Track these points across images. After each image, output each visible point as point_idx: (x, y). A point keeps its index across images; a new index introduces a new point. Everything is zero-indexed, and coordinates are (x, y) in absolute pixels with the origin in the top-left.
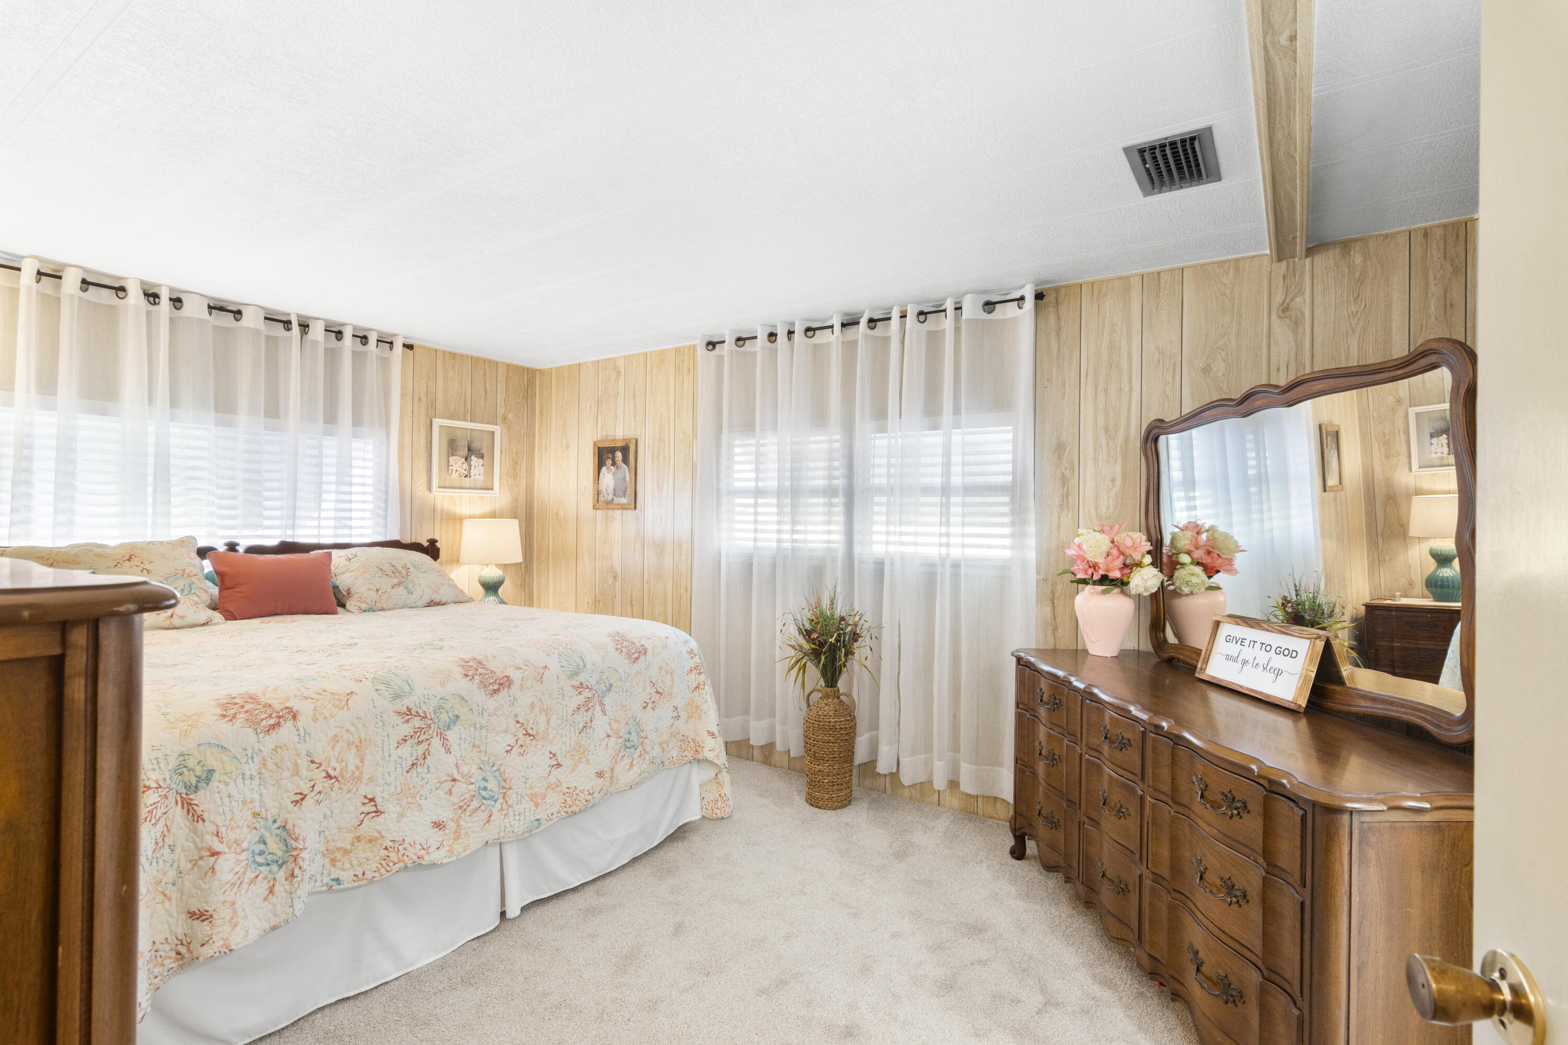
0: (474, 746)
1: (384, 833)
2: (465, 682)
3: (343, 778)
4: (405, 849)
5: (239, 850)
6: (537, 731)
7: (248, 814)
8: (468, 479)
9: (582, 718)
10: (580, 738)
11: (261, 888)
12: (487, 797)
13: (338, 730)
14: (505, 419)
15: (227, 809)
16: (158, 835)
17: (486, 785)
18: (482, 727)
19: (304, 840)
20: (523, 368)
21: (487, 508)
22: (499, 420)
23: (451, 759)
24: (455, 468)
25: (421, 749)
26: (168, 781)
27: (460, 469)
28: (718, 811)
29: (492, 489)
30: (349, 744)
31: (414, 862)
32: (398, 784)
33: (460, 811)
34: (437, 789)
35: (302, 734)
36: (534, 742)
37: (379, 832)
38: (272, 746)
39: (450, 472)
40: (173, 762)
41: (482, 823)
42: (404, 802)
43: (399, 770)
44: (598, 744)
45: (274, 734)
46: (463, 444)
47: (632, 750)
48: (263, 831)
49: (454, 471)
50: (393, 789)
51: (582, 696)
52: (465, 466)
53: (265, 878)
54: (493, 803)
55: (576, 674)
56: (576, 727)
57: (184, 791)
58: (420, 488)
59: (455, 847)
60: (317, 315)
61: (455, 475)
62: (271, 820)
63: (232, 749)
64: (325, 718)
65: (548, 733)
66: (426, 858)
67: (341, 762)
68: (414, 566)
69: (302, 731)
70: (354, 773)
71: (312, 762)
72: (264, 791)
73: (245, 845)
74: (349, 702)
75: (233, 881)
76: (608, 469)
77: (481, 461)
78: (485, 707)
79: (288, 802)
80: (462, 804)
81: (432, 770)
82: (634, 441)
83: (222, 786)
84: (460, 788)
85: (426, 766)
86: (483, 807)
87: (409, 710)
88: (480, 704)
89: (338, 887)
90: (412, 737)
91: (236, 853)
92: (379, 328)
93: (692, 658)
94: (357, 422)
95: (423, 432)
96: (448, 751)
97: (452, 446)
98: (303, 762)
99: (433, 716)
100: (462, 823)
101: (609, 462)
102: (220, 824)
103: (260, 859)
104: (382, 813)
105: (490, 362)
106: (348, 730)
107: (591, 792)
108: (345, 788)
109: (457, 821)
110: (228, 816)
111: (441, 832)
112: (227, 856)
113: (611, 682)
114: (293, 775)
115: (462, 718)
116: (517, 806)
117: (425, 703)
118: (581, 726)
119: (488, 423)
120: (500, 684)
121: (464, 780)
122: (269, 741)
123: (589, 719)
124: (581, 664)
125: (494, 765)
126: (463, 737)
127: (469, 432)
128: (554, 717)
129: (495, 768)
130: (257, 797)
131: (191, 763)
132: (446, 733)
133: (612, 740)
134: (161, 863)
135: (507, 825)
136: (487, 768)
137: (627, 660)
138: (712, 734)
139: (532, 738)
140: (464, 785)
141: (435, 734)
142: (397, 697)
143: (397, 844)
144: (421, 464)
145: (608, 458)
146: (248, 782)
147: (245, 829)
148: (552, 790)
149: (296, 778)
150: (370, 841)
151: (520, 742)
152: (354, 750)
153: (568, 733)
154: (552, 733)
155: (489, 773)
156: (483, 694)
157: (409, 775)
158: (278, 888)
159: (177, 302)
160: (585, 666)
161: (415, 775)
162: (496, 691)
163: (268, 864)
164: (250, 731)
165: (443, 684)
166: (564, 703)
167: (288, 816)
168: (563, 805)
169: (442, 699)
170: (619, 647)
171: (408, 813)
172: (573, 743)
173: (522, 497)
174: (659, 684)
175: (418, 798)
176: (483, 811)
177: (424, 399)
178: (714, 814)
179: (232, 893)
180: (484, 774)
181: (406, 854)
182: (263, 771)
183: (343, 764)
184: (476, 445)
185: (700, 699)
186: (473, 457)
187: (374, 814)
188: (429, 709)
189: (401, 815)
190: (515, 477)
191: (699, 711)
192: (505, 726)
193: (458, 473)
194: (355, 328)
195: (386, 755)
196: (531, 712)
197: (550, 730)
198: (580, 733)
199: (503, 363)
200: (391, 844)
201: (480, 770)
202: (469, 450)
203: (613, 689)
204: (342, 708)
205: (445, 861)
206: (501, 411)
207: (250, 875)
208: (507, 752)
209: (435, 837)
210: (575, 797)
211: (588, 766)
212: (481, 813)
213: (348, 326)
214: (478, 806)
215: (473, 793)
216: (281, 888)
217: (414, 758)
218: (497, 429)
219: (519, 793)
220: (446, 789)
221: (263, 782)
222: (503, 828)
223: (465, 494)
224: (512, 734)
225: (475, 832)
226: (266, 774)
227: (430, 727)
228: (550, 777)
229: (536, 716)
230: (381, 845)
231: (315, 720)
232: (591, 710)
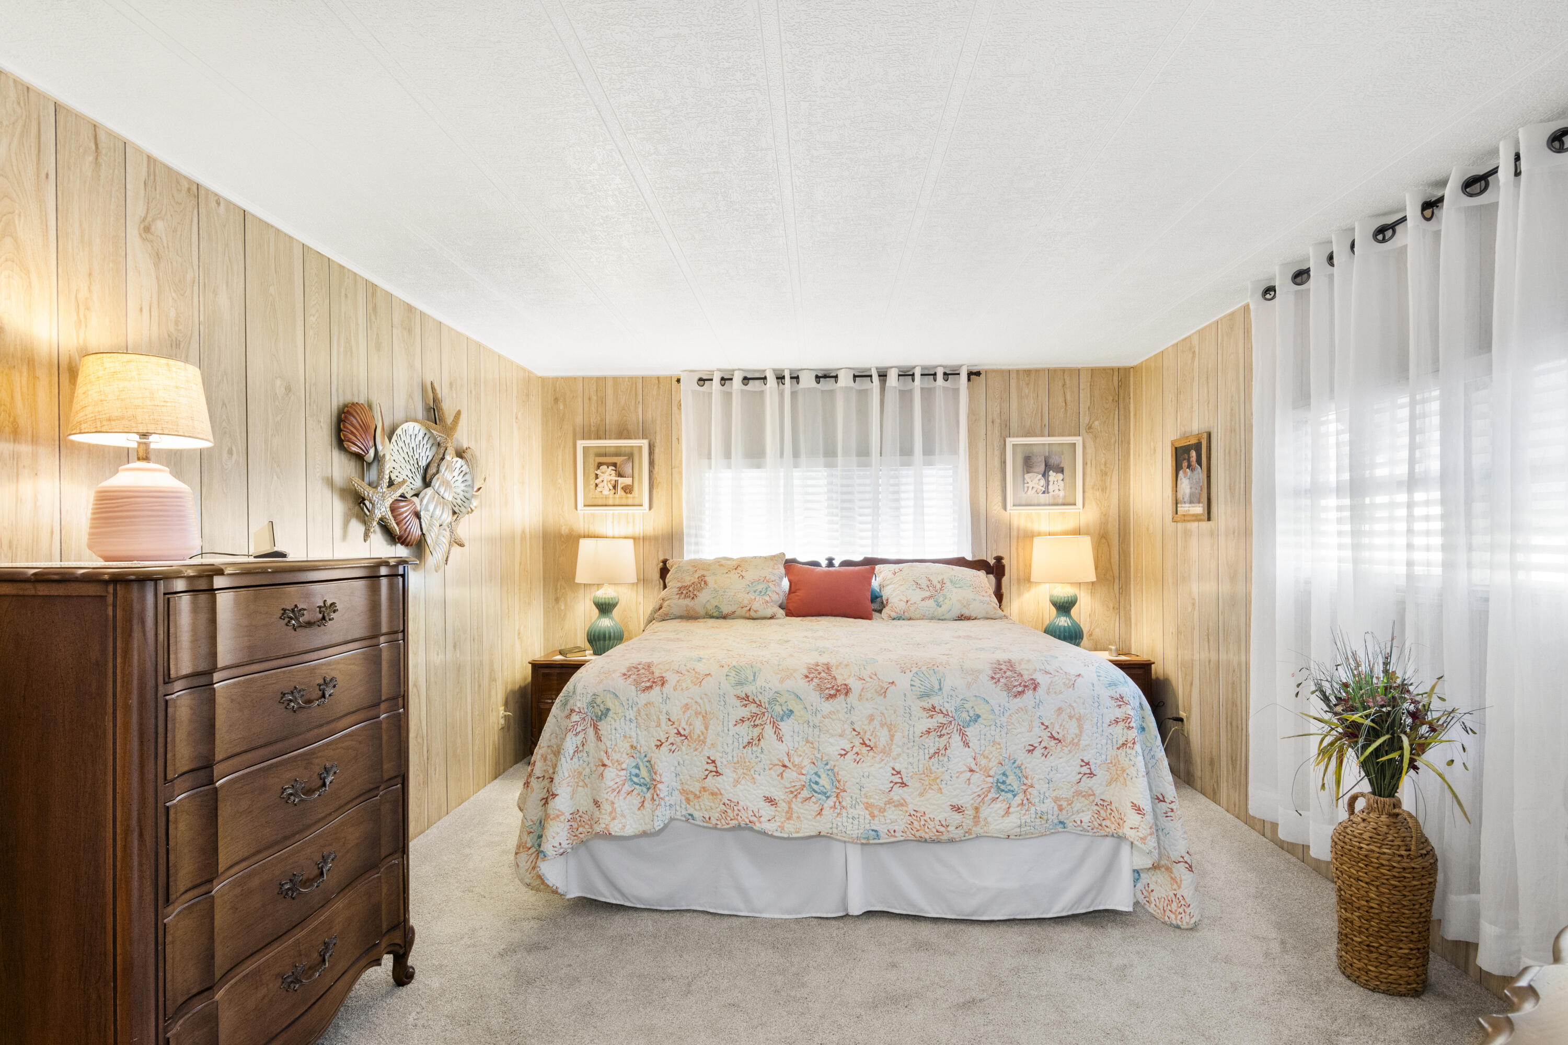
0: (807, 741)
1: (723, 792)
2: (803, 683)
3: (691, 737)
4: (739, 810)
5: (619, 767)
6: (875, 743)
7: (627, 745)
8: (1046, 495)
9: (932, 743)
10: (931, 764)
11: (637, 801)
12: (819, 791)
13: (690, 700)
14: (1090, 428)
15: (613, 738)
16: (579, 743)
17: (817, 779)
18: (814, 727)
19: (660, 776)
20: (1113, 369)
21: (1070, 524)
22: (1082, 431)
23: (783, 748)
24: (1031, 485)
25: (757, 731)
26: (586, 710)
27: (1036, 486)
28: (1172, 916)
29: (1075, 504)
30: (697, 713)
31: (747, 824)
32: (735, 755)
33: (791, 796)
34: (770, 769)
35: (665, 698)
36: (871, 753)
37: (719, 790)
38: (645, 702)
39: (1026, 489)
40: (589, 699)
41: (814, 814)
42: (740, 771)
43: (736, 744)
44: (954, 776)
45: (647, 693)
46: (1040, 460)
47: (1010, 795)
48: (638, 760)
49: (1030, 489)
50: (730, 758)
51: (934, 720)
52: (1043, 482)
53: (639, 794)
54: (824, 798)
55: (928, 696)
56: (926, 751)
57: (595, 718)
58: (996, 508)
59: (786, 825)
60: (890, 365)
61: (1031, 493)
62: (644, 755)
63: (621, 698)
64: (682, 689)
65: (890, 749)
66: (758, 824)
67: (690, 725)
68: (951, 582)
69: (665, 695)
70: (699, 736)
71: (669, 720)
72: (639, 732)
73: (624, 766)
74: (704, 681)
75: (614, 787)
76: (1185, 473)
77: (1060, 476)
78: (819, 709)
79: (653, 745)
80: (792, 789)
81: (766, 751)
82: (1205, 436)
83: (613, 722)
84: (791, 775)
85: (760, 747)
86: (814, 799)
87: (748, 697)
88: (814, 704)
89: (692, 821)
90: (749, 719)
91: (617, 769)
92: (944, 363)
93: (1120, 706)
94: (928, 451)
95: (997, 453)
96: (780, 739)
97: (1028, 463)
98: (663, 718)
99: (767, 706)
100: (793, 806)
101: (1185, 464)
102: (609, 746)
103: (635, 779)
104: (720, 774)
105: (1071, 370)
106: (696, 702)
107: (944, 823)
108: (693, 746)
109: (789, 803)
110: (614, 743)
111: (773, 808)
112: (611, 769)
113: (978, 712)
114: (657, 726)
115: (796, 713)
116: (852, 810)
117: (761, 693)
118: (932, 751)
119: (1069, 435)
120: (838, 691)
121: (795, 769)
122: (643, 698)
123: (942, 746)
124: (937, 687)
125: (827, 764)
126: (796, 731)
127: (1047, 447)
128: (898, 735)
129: (828, 767)
130: (634, 735)
131: (599, 701)
132: (780, 723)
133: (976, 777)
134: (581, 762)
135: (840, 824)
136: (819, 764)
137: (1005, 693)
138: (1139, 810)
139: (869, 748)
140: (795, 774)
141: (768, 721)
142: (740, 683)
143: (731, 805)
144: (996, 484)
145: (1185, 459)
146: (628, 723)
147: (624, 755)
148: (895, 806)
149: (659, 729)
150: (712, 794)
151: (855, 750)
152: (700, 718)
153: (915, 755)
154: (896, 750)
155: (822, 770)
156: (818, 697)
157: (745, 751)
158: (646, 804)
159: (796, 378)
160: (940, 689)
161: (750, 752)
162: (832, 696)
163: (640, 785)
164: (633, 687)
165: (782, 681)
166: (910, 722)
167: (653, 755)
168: (909, 826)
169: (776, 692)
170: (998, 676)
171: (743, 782)
172: (921, 766)
173: (1114, 511)
174: (1057, 728)
175: (752, 772)
176: (815, 803)
177: (998, 421)
178: (1166, 918)
179: (613, 795)
180: (816, 770)
181: (740, 814)
182: (639, 718)
183: (692, 727)
184: (1054, 460)
185: (1127, 760)
186: (1051, 472)
187: (714, 774)
188: (765, 699)
189: (737, 782)
190: (1104, 490)
191: (1125, 776)
192: (840, 731)
193: (1034, 490)
194: (923, 368)
195: (726, 729)
196: (869, 723)
197: (894, 747)
198: (930, 758)
199: (1087, 369)
200: (728, 802)
201: (812, 765)
202: (1046, 465)
203: (980, 720)
204: (696, 685)
205: (776, 834)
206: (1085, 420)
207: (627, 788)
208: (841, 755)
209: (767, 811)
210: (923, 822)
211: (940, 795)
212: (811, 804)
213: (917, 368)
214: (808, 796)
215: (803, 783)
216: (648, 805)
217: (750, 738)
218: (1078, 440)
219: (854, 798)
220: (778, 772)
221: (638, 726)
222: (835, 825)
223: (1044, 511)
224: (848, 740)
225: (807, 819)
226: (640, 720)
227: (763, 714)
228: (892, 793)
229: (875, 728)
230: (721, 800)
231: (675, 689)
232: (946, 737)
